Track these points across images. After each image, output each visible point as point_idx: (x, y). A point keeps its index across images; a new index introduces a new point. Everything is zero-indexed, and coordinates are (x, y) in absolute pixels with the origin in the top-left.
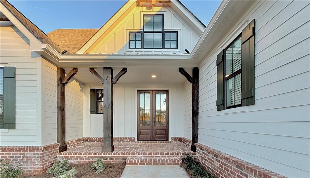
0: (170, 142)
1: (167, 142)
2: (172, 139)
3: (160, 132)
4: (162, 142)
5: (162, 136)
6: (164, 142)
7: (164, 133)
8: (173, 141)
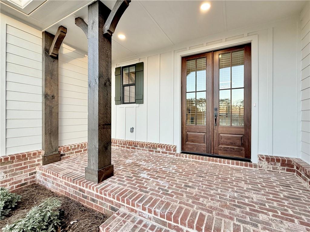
0: (255, 166)
1: (246, 166)
2: (260, 159)
3: (229, 138)
4: (233, 164)
5: (234, 149)
6: (237, 164)
7: (239, 142)
8: (265, 164)
